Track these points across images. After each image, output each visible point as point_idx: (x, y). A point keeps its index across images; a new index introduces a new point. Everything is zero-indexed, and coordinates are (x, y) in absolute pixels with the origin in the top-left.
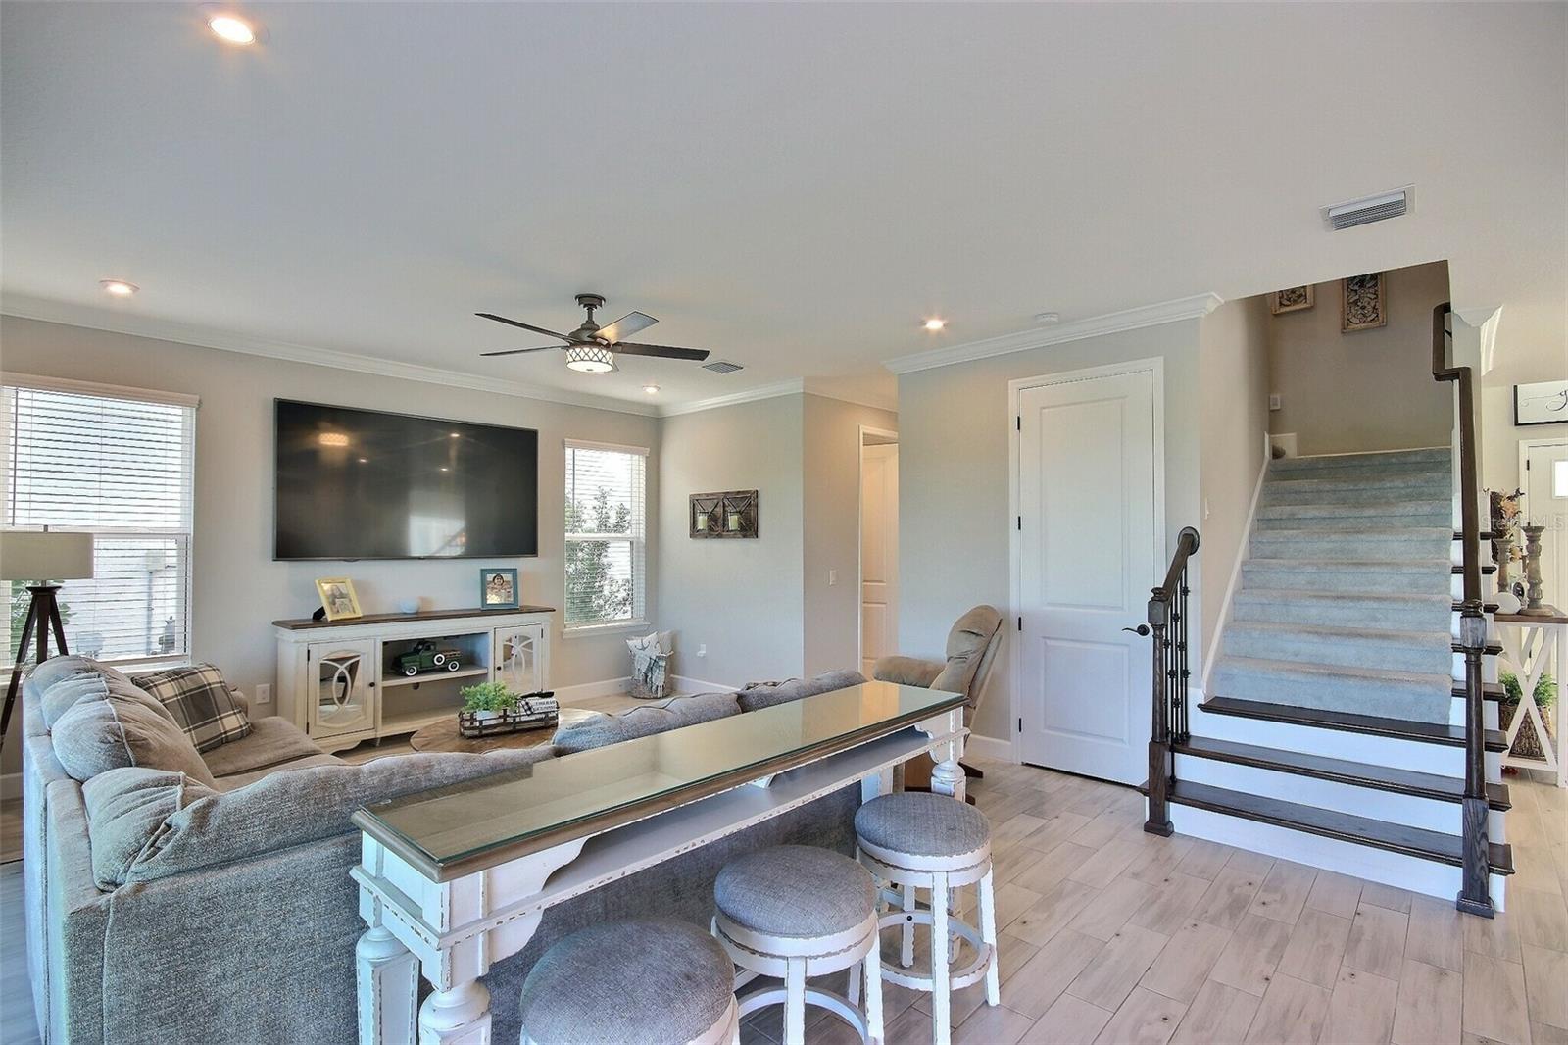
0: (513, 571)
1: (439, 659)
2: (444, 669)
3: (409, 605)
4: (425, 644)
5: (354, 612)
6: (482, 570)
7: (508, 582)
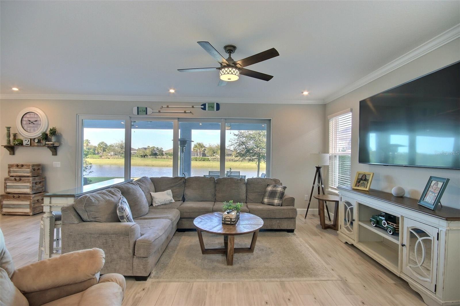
0: (445, 181)
1: (384, 223)
5: (366, 188)
6: (430, 178)
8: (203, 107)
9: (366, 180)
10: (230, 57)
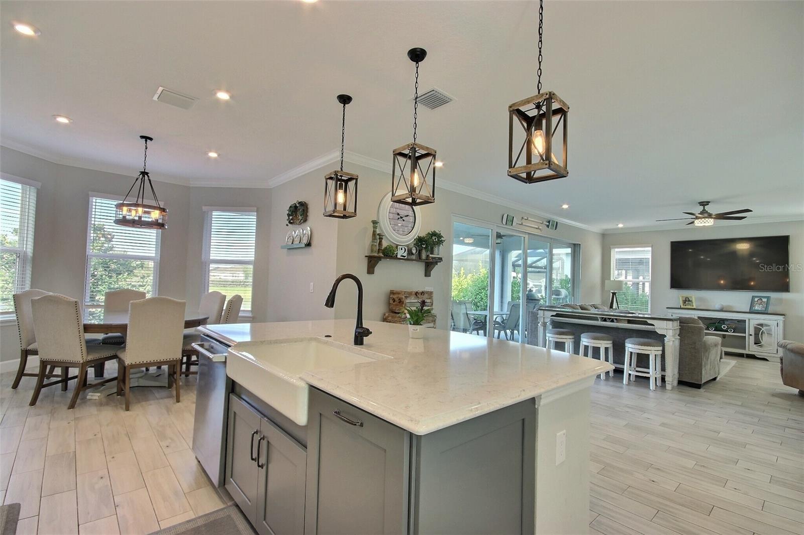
0: (768, 298)
1: (724, 327)
2: (727, 331)
3: (717, 307)
4: (722, 321)
5: (693, 306)
6: (753, 296)
7: (764, 302)
8: (548, 224)
9: (689, 301)
10: (704, 210)
